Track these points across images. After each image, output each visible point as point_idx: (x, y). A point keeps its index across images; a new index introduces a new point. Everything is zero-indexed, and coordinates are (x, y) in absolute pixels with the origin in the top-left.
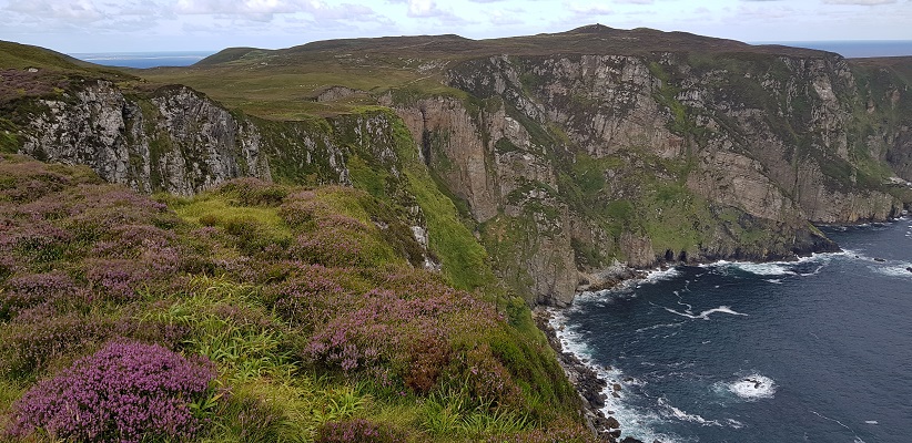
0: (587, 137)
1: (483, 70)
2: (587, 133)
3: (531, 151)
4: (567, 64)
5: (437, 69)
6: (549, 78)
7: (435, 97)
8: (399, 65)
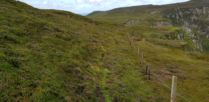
0: (206, 33)
1: (173, 12)
2: (206, 32)
3: (194, 38)
4: (198, 10)
5: (157, 13)
6: (191, 14)
7: (160, 21)
8: (144, 12)
